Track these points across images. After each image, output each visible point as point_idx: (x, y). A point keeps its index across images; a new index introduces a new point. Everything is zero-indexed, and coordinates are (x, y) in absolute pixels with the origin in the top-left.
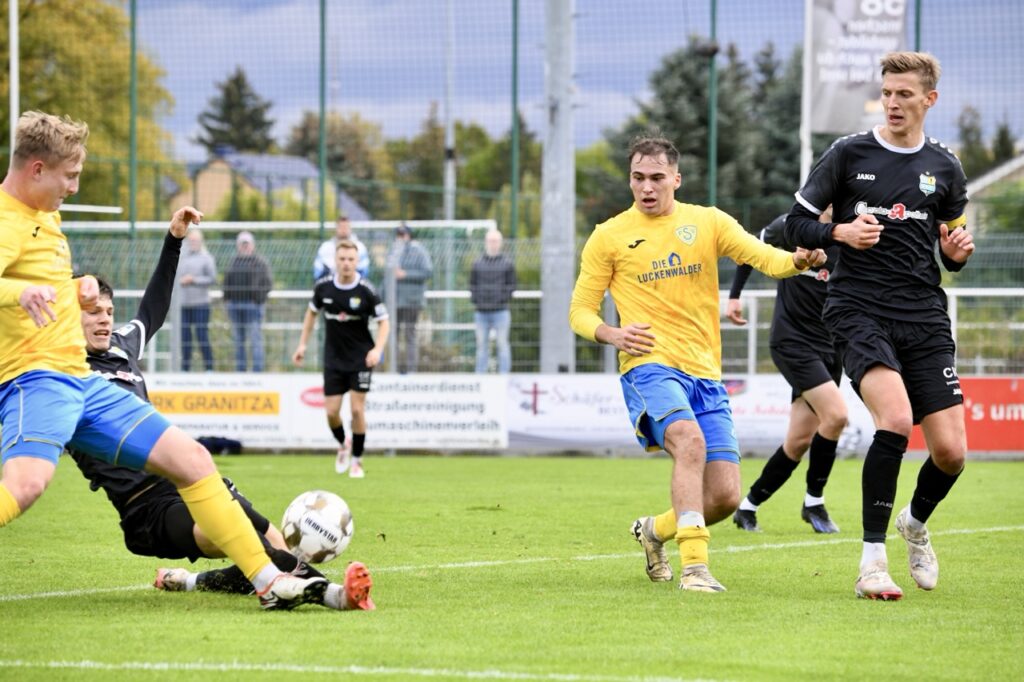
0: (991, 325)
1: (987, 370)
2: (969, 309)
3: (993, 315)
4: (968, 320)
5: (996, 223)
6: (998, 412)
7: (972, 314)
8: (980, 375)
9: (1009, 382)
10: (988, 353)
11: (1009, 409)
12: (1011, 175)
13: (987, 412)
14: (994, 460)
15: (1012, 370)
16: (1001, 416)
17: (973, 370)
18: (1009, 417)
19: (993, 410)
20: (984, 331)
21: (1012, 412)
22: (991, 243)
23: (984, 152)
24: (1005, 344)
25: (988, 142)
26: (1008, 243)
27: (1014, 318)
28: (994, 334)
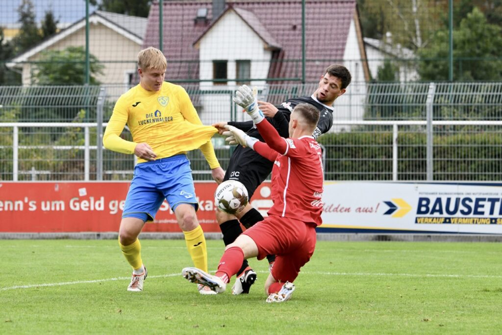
0: (42, 147)
1: (39, 177)
2: (26, 135)
3: (43, 140)
4: (25, 144)
5: (45, 78)
6: (46, 206)
7: (28, 139)
8: (34, 181)
9: (54, 185)
10: (40, 166)
11: (53, 203)
12: (53, 46)
13: (39, 206)
14: (43, 238)
15: (55, 177)
16: (48, 208)
17: (30, 177)
18: (53, 209)
19: (43, 204)
20: (37, 151)
21: (55, 205)
22: (41, 92)
23: (36, 29)
24: (50, 160)
25: (39, 22)
26: (53, 92)
27: (56, 142)
28: (44, 152)
